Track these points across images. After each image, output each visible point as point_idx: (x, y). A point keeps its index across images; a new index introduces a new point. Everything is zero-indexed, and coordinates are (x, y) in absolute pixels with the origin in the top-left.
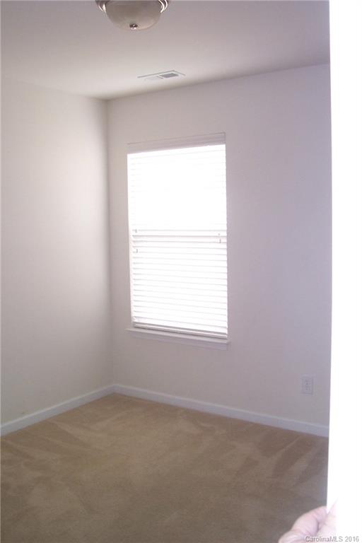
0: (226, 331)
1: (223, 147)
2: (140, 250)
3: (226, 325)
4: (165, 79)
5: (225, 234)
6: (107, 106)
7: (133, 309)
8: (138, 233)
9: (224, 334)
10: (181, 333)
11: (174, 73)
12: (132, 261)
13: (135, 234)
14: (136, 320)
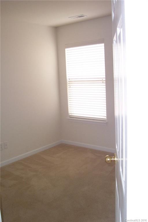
0: (106, 118)
1: (103, 44)
2: (71, 87)
3: (106, 115)
4: (79, 18)
5: (105, 79)
6: (57, 30)
7: (69, 110)
8: (71, 80)
9: (105, 119)
10: (88, 119)
11: (83, 15)
12: (68, 91)
13: (69, 80)
14: (70, 115)
